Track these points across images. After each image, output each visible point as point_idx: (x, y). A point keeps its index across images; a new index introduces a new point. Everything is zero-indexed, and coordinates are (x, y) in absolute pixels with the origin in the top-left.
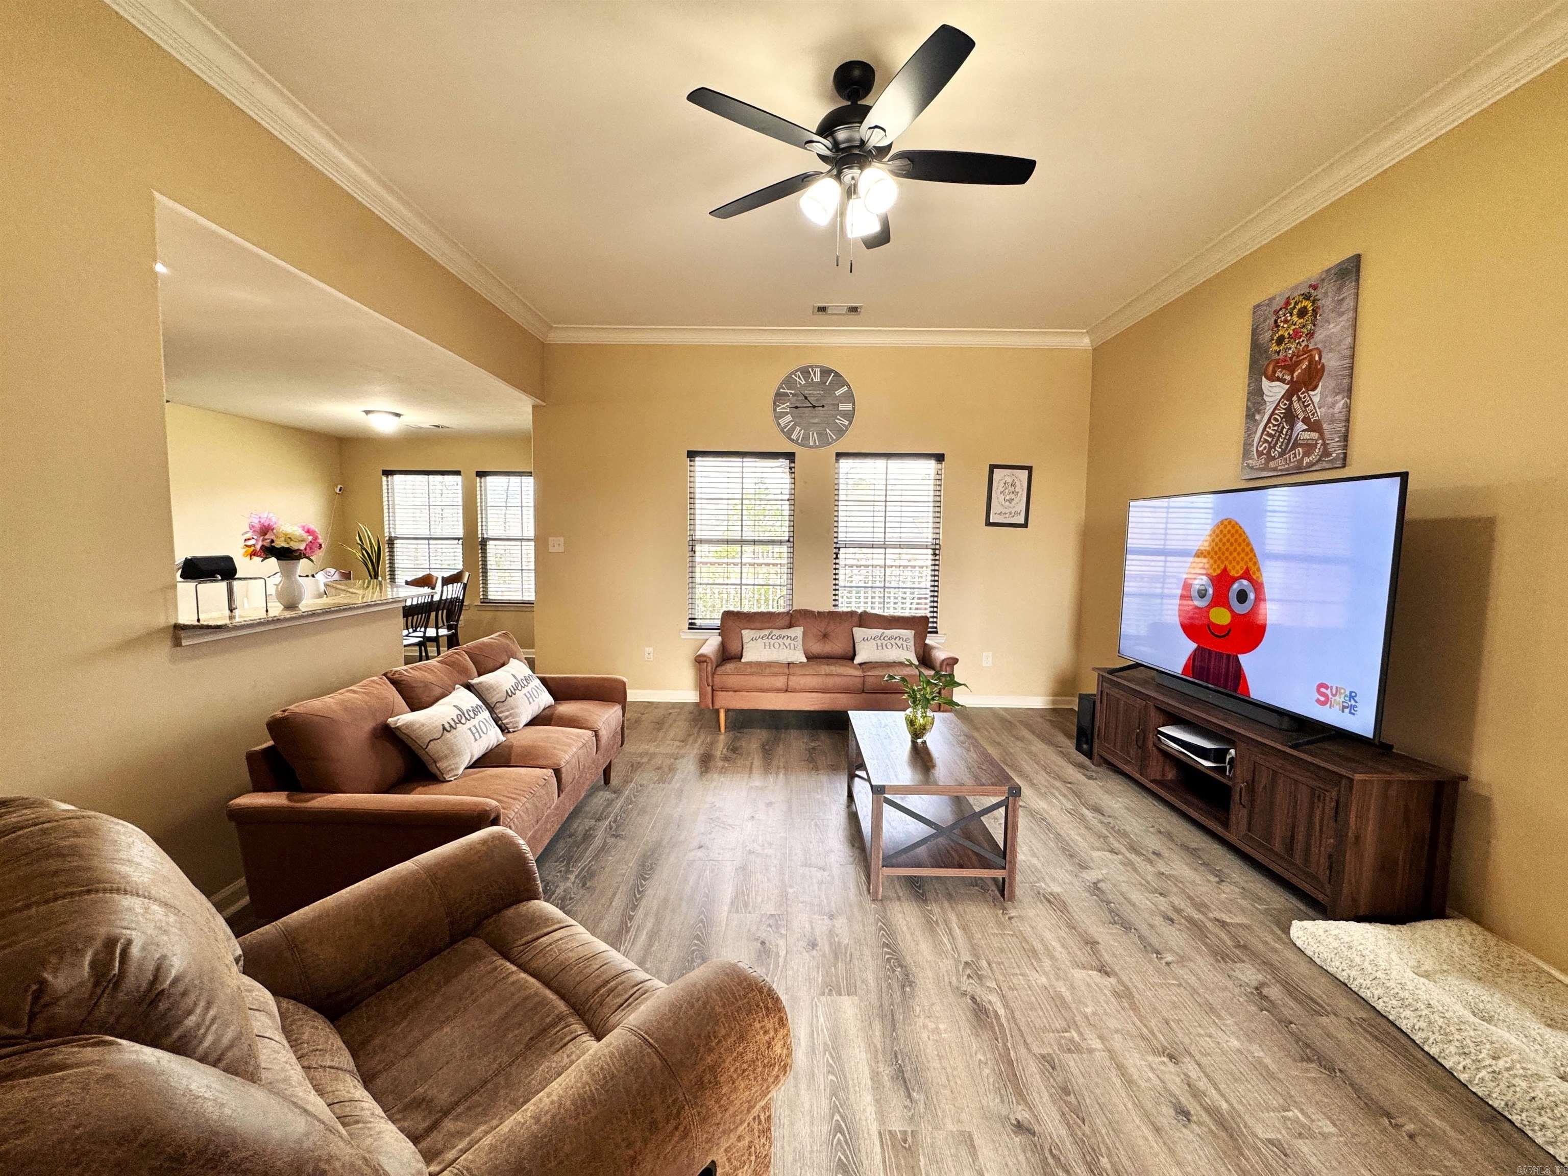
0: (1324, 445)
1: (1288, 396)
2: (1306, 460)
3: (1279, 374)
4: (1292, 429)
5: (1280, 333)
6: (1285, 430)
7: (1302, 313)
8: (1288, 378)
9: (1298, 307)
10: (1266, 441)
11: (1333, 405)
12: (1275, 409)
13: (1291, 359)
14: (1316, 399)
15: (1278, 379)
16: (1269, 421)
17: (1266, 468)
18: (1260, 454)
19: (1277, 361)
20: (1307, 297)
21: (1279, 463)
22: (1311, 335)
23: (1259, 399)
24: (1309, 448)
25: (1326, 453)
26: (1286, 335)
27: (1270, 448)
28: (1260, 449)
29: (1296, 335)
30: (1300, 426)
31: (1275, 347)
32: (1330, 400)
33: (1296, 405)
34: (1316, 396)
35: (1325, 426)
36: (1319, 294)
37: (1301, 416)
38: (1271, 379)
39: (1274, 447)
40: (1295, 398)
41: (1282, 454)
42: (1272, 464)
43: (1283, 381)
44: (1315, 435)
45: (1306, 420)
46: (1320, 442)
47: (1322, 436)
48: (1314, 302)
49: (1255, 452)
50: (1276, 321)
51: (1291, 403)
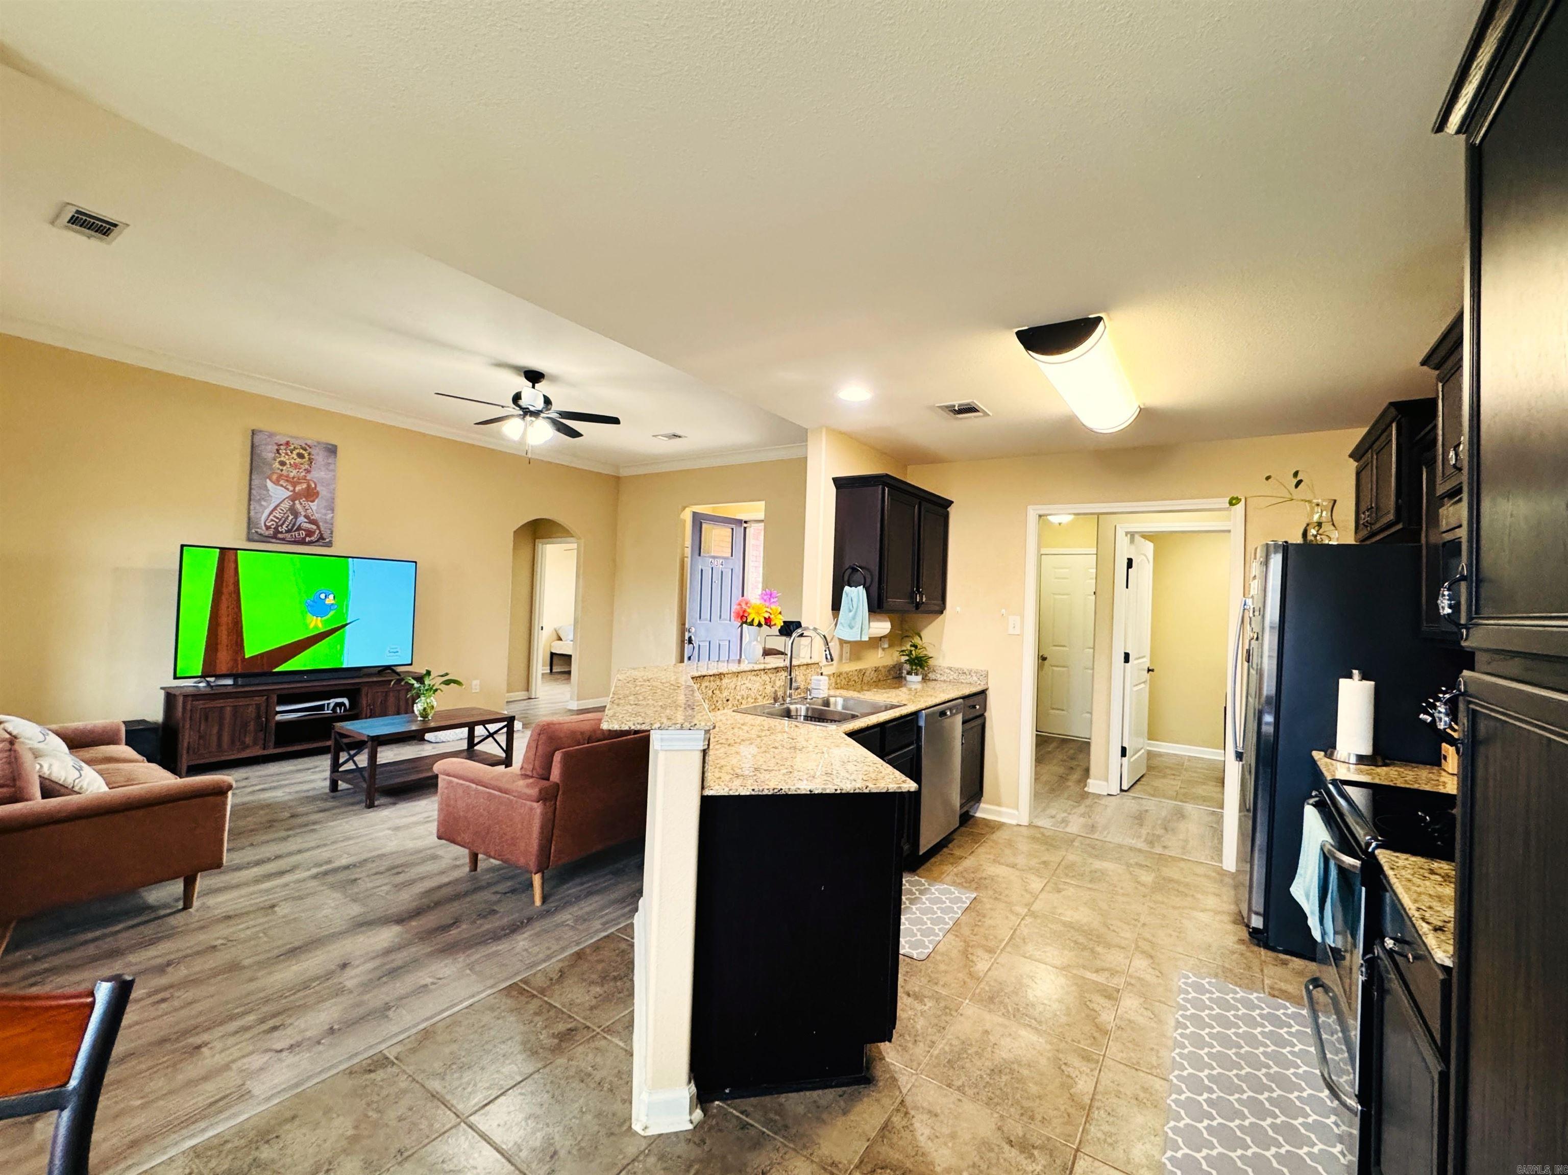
0: (320, 532)
1: (293, 499)
2: (308, 539)
3: (282, 482)
4: (296, 517)
5: (282, 459)
6: (290, 518)
7: (301, 456)
8: (291, 488)
9: (297, 451)
10: (272, 520)
11: (325, 515)
12: (281, 503)
13: (293, 478)
14: (314, 508)
15: (282, 486)
16: (275, 509)
17: (274, 536)
18: (268, 528)
19: (281, 475)
20: (305, 450)
21: (288, 536)
22: (308, 471)
23: (265, 492)
24: (310, 533)
25: (321, 538)
26: (288, 462)
27: (277, 526)
28: (268, 524)
29: (295, 466)
30: (301, 519)
31: (277, 465)
32: (323, 511)
33: (298, 506)
34: (314, 506)
35: (321, 524)
36: (313, 452)
37: (303, 513)
38: (277, 483)
39: (282, 525)
40: (297, 502)
41: (288, 531)
42: (280, 536)
43: (288, 489)
44: (314, 527)
45: (306, 517)
46: (318, 532)
47: (318, 527)
48: (309, 454)
49: (263, 525)
50: (278, 451)
51: (294, 504)
